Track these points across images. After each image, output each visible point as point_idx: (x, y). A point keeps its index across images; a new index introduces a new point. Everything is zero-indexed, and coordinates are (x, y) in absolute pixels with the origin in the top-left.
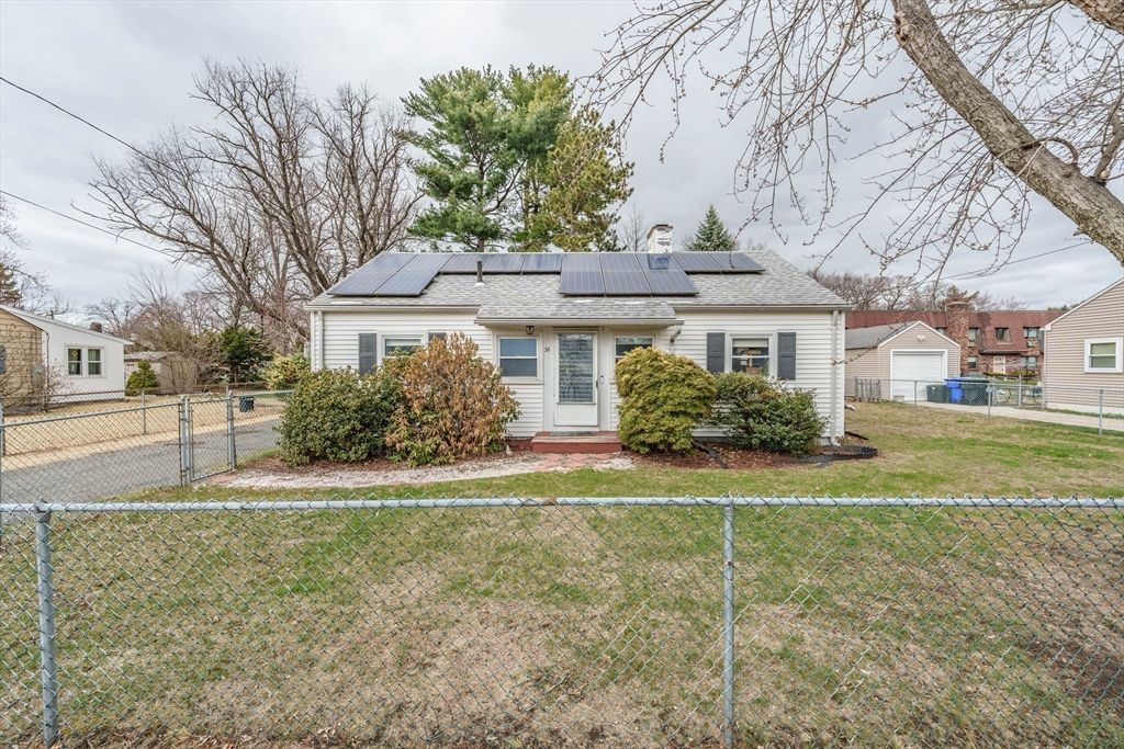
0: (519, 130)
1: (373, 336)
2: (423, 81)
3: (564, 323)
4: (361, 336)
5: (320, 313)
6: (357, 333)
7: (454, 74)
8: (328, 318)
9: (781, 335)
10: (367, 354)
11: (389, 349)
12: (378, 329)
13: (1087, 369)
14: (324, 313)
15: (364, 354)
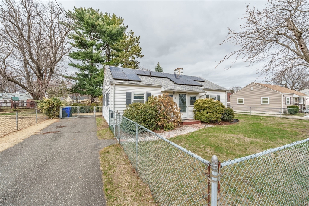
0: (111, 32)
1: (131, 93)
2: (75, 7)
3: (179, 91)
4: (127, 93)
5: (114, 85)
6: (125, 92)
7: (86, 8)
8: (116, 86)
9: (218, 96)
10: (129, 98)
11: (135, 98)
12: (132, 91)
13: (238, 103)
14: (115, 85)
15: (127, 98)
